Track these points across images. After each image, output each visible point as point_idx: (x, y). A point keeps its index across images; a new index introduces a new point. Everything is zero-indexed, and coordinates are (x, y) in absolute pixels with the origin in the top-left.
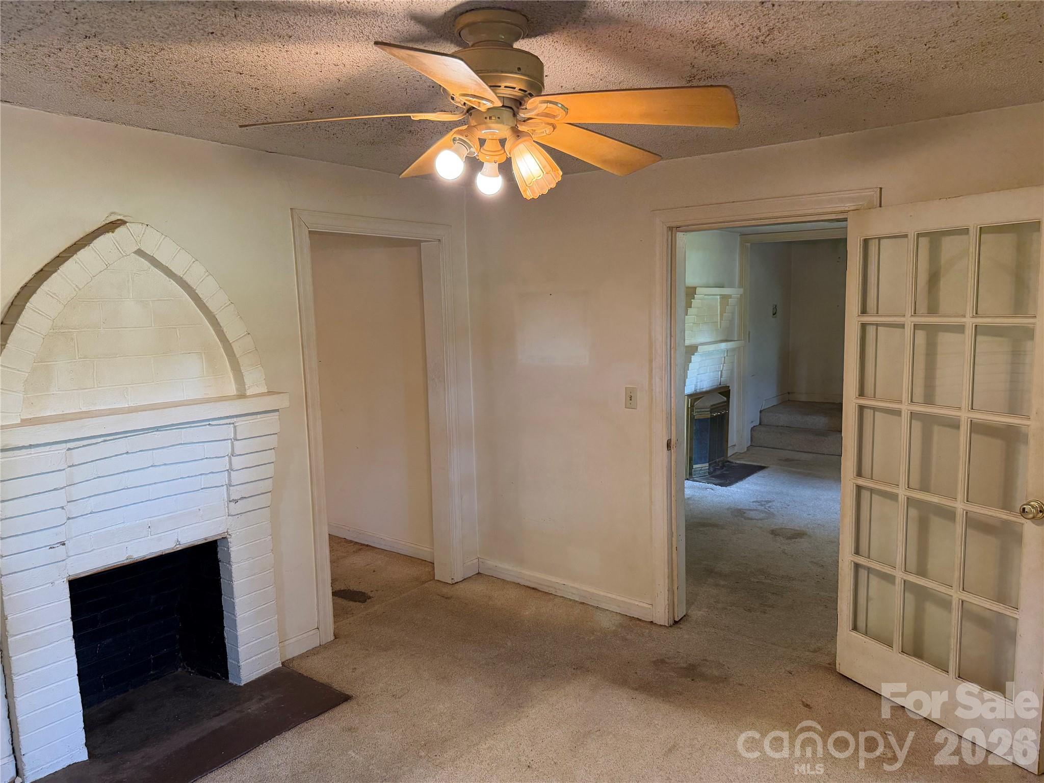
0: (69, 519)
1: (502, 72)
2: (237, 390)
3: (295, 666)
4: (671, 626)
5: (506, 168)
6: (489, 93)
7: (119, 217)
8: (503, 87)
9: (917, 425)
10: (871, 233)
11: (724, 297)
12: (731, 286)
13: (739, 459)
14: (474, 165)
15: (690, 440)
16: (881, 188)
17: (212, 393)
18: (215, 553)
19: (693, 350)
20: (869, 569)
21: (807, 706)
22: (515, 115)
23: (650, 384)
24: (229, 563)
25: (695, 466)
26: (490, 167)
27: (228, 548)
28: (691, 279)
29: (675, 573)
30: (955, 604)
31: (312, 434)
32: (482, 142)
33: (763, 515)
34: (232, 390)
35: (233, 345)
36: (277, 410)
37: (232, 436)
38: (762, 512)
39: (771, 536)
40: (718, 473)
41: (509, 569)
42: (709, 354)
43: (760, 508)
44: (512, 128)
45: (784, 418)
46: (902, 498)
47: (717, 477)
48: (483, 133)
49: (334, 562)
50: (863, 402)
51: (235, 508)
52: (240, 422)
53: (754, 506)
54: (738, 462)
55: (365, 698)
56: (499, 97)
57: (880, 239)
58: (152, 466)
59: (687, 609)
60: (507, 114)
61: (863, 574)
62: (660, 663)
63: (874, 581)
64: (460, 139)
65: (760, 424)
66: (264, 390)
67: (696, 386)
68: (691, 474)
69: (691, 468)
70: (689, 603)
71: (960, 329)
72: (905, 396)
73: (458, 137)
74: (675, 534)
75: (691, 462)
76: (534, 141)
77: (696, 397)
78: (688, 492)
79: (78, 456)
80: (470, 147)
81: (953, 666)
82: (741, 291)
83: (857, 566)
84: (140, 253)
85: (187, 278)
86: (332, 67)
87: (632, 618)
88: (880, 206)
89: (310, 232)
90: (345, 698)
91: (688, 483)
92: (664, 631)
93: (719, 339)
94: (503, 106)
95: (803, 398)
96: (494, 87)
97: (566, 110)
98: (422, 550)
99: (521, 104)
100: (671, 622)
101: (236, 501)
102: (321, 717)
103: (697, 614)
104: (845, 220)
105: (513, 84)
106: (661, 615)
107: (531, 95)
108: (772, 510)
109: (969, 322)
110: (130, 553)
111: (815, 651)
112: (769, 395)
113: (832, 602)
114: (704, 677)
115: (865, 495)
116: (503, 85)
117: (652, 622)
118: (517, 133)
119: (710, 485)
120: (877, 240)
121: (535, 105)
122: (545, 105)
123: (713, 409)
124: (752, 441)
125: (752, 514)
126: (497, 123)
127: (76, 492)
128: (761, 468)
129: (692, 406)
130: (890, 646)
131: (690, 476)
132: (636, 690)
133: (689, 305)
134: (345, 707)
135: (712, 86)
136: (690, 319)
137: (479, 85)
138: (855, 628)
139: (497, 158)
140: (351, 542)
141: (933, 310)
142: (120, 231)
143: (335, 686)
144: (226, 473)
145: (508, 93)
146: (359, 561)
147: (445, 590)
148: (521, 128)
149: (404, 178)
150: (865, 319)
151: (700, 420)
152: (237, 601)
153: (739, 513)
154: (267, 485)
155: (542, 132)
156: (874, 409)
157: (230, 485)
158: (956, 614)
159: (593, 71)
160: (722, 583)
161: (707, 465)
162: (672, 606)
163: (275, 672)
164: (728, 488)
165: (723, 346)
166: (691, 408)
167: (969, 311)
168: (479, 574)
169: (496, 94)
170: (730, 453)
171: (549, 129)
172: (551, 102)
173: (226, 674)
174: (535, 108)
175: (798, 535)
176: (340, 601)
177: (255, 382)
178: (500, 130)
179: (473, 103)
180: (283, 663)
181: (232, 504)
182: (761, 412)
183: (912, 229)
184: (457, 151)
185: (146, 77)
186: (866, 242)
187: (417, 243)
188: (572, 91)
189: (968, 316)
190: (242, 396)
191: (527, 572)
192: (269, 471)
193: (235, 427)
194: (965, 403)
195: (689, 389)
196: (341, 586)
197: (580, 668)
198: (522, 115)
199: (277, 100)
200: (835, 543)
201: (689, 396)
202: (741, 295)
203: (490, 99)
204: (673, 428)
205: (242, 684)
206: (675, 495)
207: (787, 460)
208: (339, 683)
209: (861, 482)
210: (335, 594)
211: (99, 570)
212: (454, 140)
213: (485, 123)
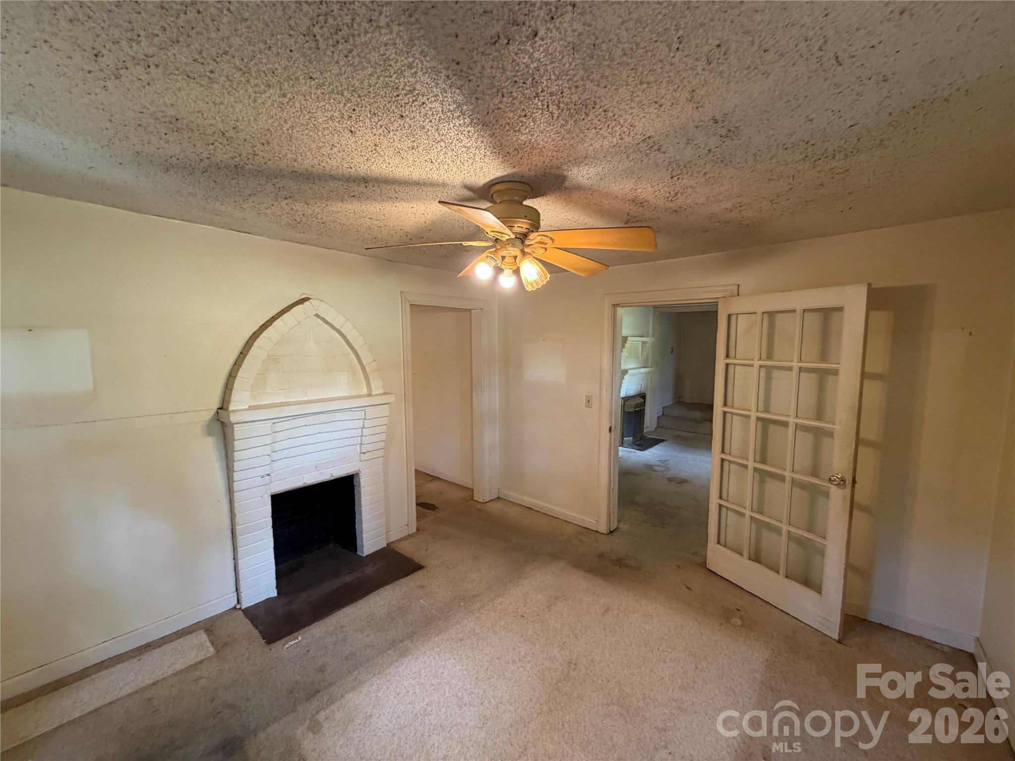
0: (272, 461)
1: (516, 218)
2: (368, 391)
3: (394, 546)
4: (608, 534)
5: (517, 272)
6: (507, 231)
7: (307, 296)
8: (516, 227)
9: (760, 423)
10: (734, 310)
11: (644, 343)
12: (648, 336)
13: (650, 435)
14: (499, 270)
15: (623, 423)
16: (739, 285)
17: (354, 393)
18: (353, 481)
19: (625, 372)
20: (727, 508)
21: (689, 588)
22: (523, 242)
23: (600, 394)
24: (360, 487)
25: (625, 439)
26: (507, 272)
27: (359, 479)
28: (625, 332)
29: (611, 504)
30: (784, 533)
31: (407, 416)
32: (503, 258)
33: (663, 469)
34: (365, 391)
35: (366, 367)
36: (388, 404)
37: (363, 417)
38: (662, 466)
39: (668, 482)
40: (638, 443)
41: (514, 496)
42: (635, 374)
43: (661, 464)
44: (521, 250)
45: (676, 412)
46: (750, 467)
47: (637, 445)
48: (504, 253)
49: (417, 486)
50: (726, 409)
51: (364, 457)
52: (368, 410)
53: (657, 463)
54: (650, 437)
55: (432, 568)
56: (513, 232)
57: (737, 314)
58: (319, 433)
59: (618, 524)
60: (518, 242)
61: (724, 510)
62: (601, 556)
63: (731, 515)
64: (490, 257)
65: (663, 415)
66: (382, 392)
67: (626, 393)
68: (622, 443)
69: (623, 439)
70: (619, 520)
71: (790, 369)
72: (753, 407)
73: (489, 255)
74: (612, 482)
75: (623, 436)
76: (534, 257)
77: (626, 399)
78: (620, 454)
79: (279, 426)
80: (496, 261)
81: (782, 570)
82: (653, 339)
83: (720, 506)
84: (317, 316)
85: (342, 330)
86: (421, 215)
87: (586, 528)
88: (738, 295)
89: (411, 305)
90: (421, 567)
91: (620, 448)
92: (604, 536)
93: (641, 366)
94: (516, 238)
95: (688, 401)
96: (510, 227)
97: (553, 240)
98: (466, 481)
99: (526, 236)
100: (608, 531)
101: (365, 453)
102: (406, 578)
103: (624, 527)
104: (717, 302)
105: (522, 225)
106: (603, 529)
107: (533, 231)
108: (668, 466)
109: (796, 365)
110: (305, 480)
111: (693, 554)
112: (669, 400)
113: (704, 525)
114: (626, 566)
115: (726, 464)
116: (516, 226)
117: (597, 531)
118: (524, 253)
119: (633, 450)
120: (736, 316)
121: (534, 237)
122: (540, 237)
123: (636, 406)
124: (658, 424)
125: (657, 468)
126: (511, 247)
127: (277, 446)
128: (662, 441)
129: (624, 404)
130: (742, 555)
131: (622, 444)
132: (587, 572)
133: (623, 347)
134: (420, 572)
135: (641, 227)
136: (625, 354)
137: (501, 226)
138: (719, 543)
139: (512, 267)
140: (429, 475)
141: (770, 357)
142: (307, 303)
143: (415, 560)
144: (360, 438)
145: (519, 230)
146: (433, 486)
147: (479, 506)
148: (527, 250)
149: (459, 277)
150: (728, 361)
151: (628, 412)
152: (363, 509)
153: (650, 467)
154: (382, 445)
155: (539, 253)
156: (732, 414)
157: (361, 444)
158: (784, 538)
159: (570, 217)
160: (639, 509)
161: (632, 438)
162: (609, 522)
163: (383, 549)
164: (644, 452)
165: (643, 370)
166: (624, 406)
167: (796, 357)
168: (498, 497)
169: (511, 230)
170: (645, 431)
171: (543, 251)
172: (544, 236)
173: (356, 550)
174: (535, 238)
175: (684, 481)
176: (420, 508)
177: (377, 387)
178: (515, 251)
179: (498, 236)
180: (387, 544)
181: (362, 455)
182: (663, 408)
183: (760, 309)
184: (490, 264)
185: (320, 220)
186: (729, 316)
187: (470, 310)
188: (557, 229)
189: (795, 361)
190: (370, 395)
191: (525, 498)
192: (383, 437)
193: (365, 412)
194: (792, 413)
195: (623, 394)
196: (422, 500)
197: (555, 557)
198: (527, 243)
199: (392, 233)
200: (707, 488)
201: (623, 398)
202: (653, 342)
203: (508, 234)
204: (613, 420)
205: (364, 555)
206: (613, 456)
207: (678, 436)
208: (418, 557)
209: (724, 456)
210: (417, 505)
211: (287, 490)
212: (487, 257)
213: (505, 247)
